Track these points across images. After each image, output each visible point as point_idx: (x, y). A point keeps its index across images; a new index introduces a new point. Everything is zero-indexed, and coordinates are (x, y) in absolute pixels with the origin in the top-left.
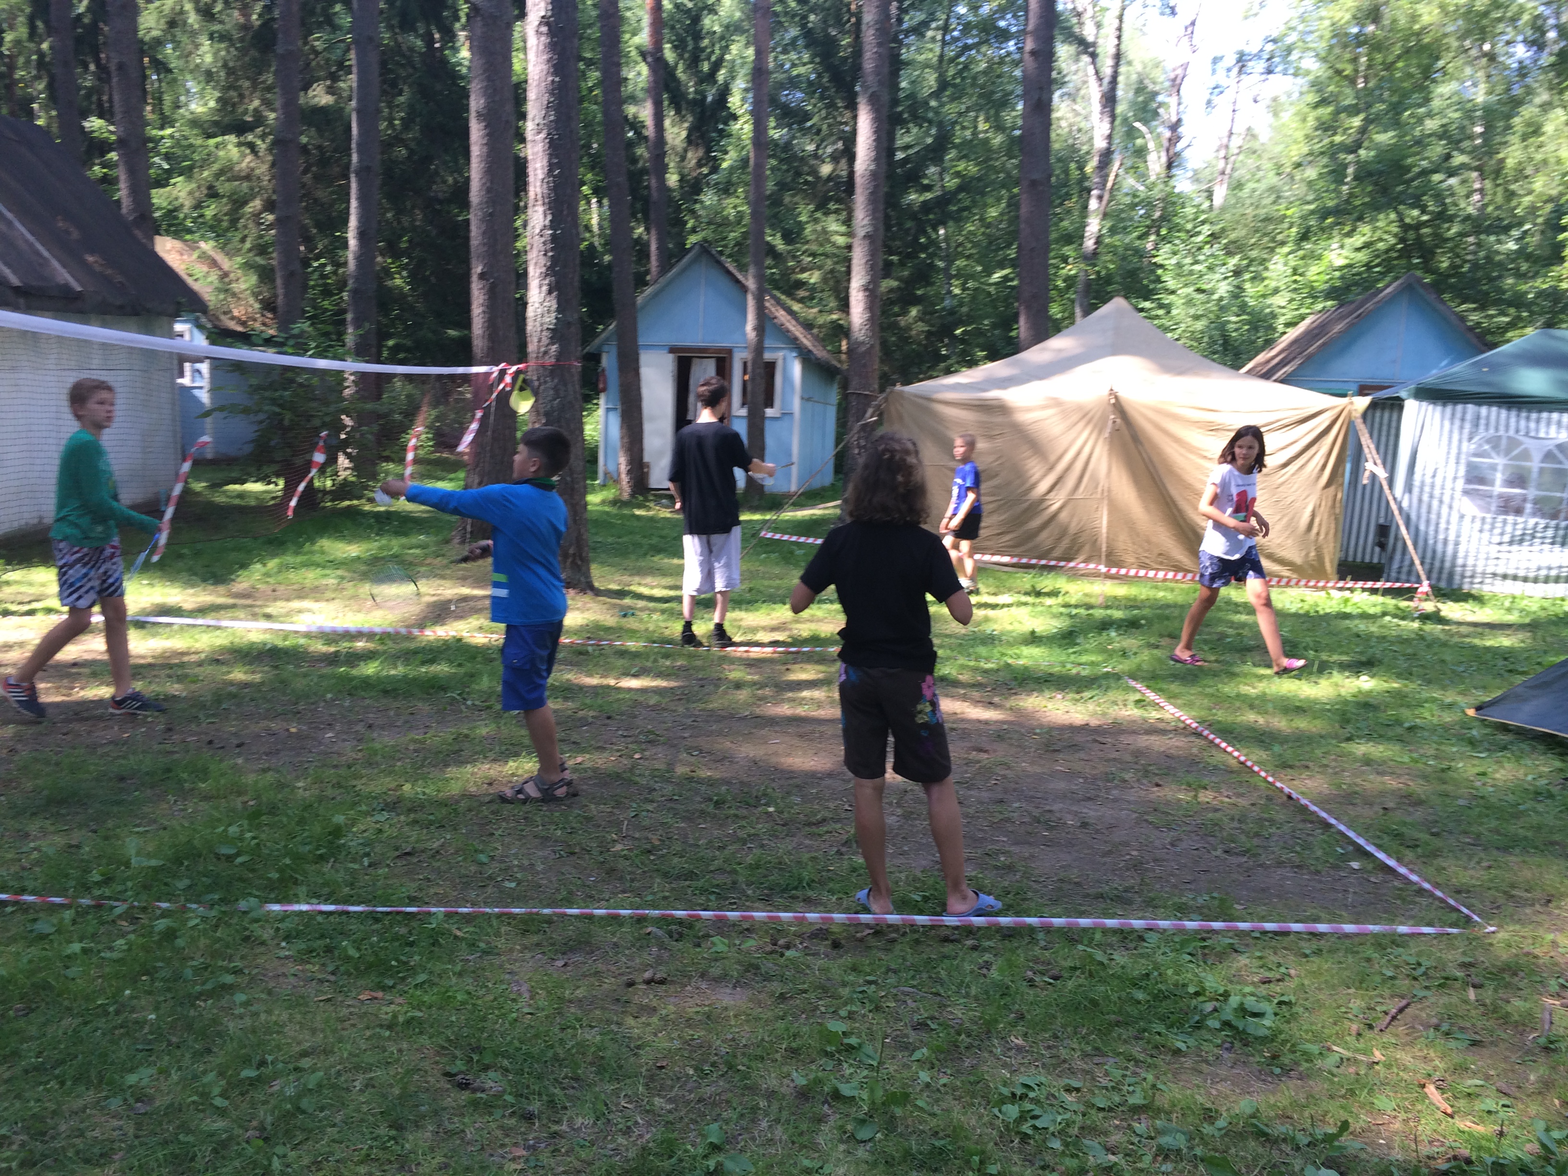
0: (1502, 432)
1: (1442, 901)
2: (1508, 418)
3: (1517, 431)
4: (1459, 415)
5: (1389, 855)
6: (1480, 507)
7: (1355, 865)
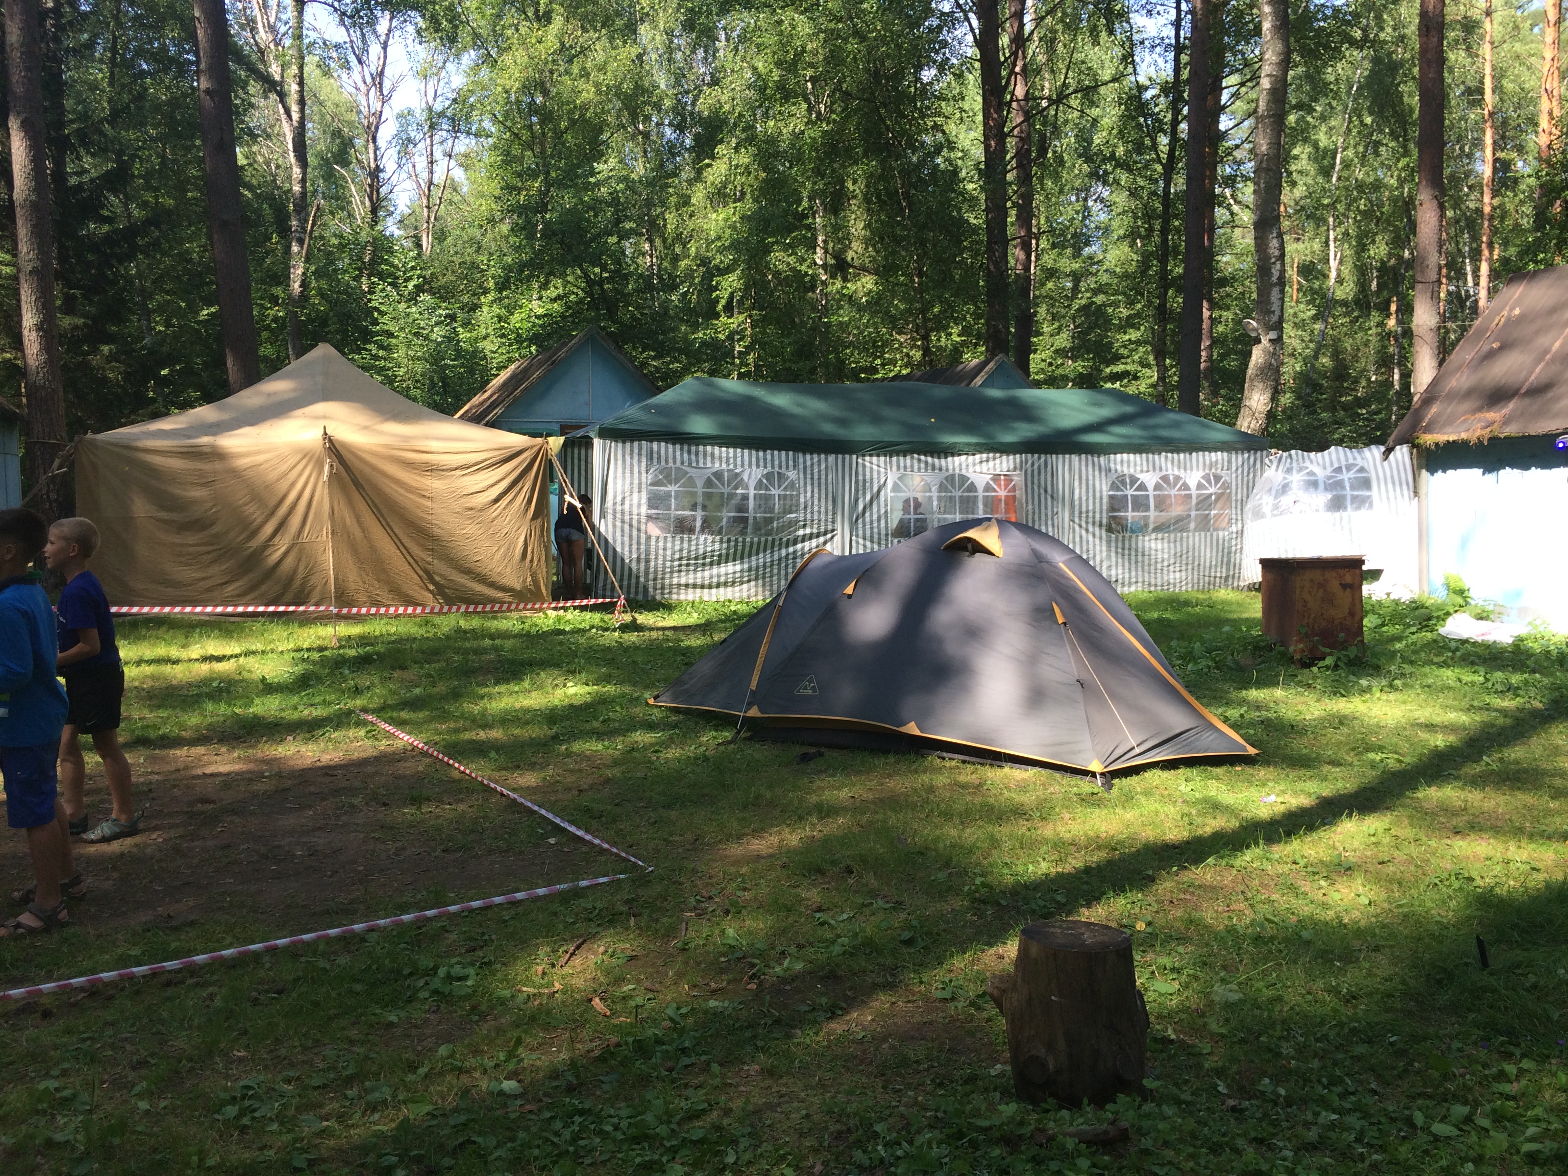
0: (671, 464)
1: (617, 855)
2: (674, 452)
3: (682, 463)
4: (636, 451)
5: (579, 828)
6: (661, 529)
7: (552, 841)
